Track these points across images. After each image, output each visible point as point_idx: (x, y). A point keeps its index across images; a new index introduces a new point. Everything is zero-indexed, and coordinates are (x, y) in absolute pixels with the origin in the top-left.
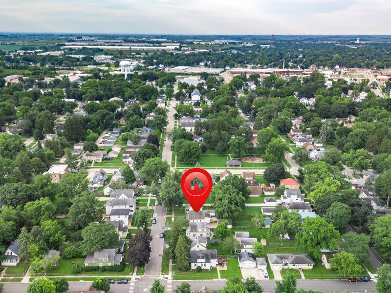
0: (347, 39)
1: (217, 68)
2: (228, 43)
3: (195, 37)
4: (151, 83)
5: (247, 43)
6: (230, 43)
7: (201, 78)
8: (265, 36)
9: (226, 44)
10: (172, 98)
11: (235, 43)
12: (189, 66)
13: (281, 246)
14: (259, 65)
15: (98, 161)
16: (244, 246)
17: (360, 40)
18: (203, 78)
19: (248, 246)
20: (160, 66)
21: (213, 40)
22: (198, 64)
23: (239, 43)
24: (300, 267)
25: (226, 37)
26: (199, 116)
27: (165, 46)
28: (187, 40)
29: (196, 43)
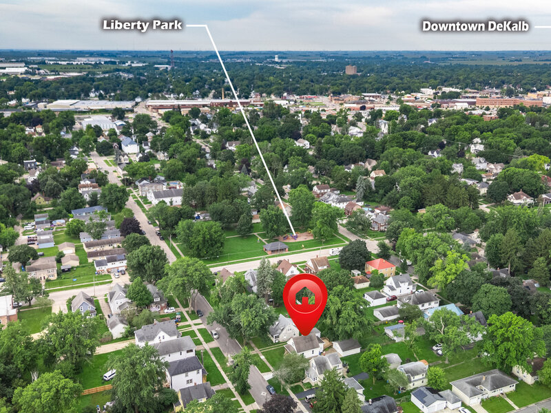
0: (261, 56)
1: (121, 100)
2: (103, 63)
3: (40, 54)
4: (33, 130)
5: (133, 62)
6: (106, 62)
7: (113, 117)
8: (147, 52)
9: (100, 63)
10: (91, 153)
11: (114, 63)
12: (75, 99)
13: (448, 365)
14: (182, 95)
15: (52, 278)
16: (412, 378)
17: (279, 58)
18: (117, 117)
19: (417, 377)
20: (24, 100)
21: (75, 58)
22: (87, 95)
23: (120, 63)
24: (502, 392)
25: (91, 54)
26: (163, 178)
27: (4, 68)
28: (32, 58)
29: (52, 63)
